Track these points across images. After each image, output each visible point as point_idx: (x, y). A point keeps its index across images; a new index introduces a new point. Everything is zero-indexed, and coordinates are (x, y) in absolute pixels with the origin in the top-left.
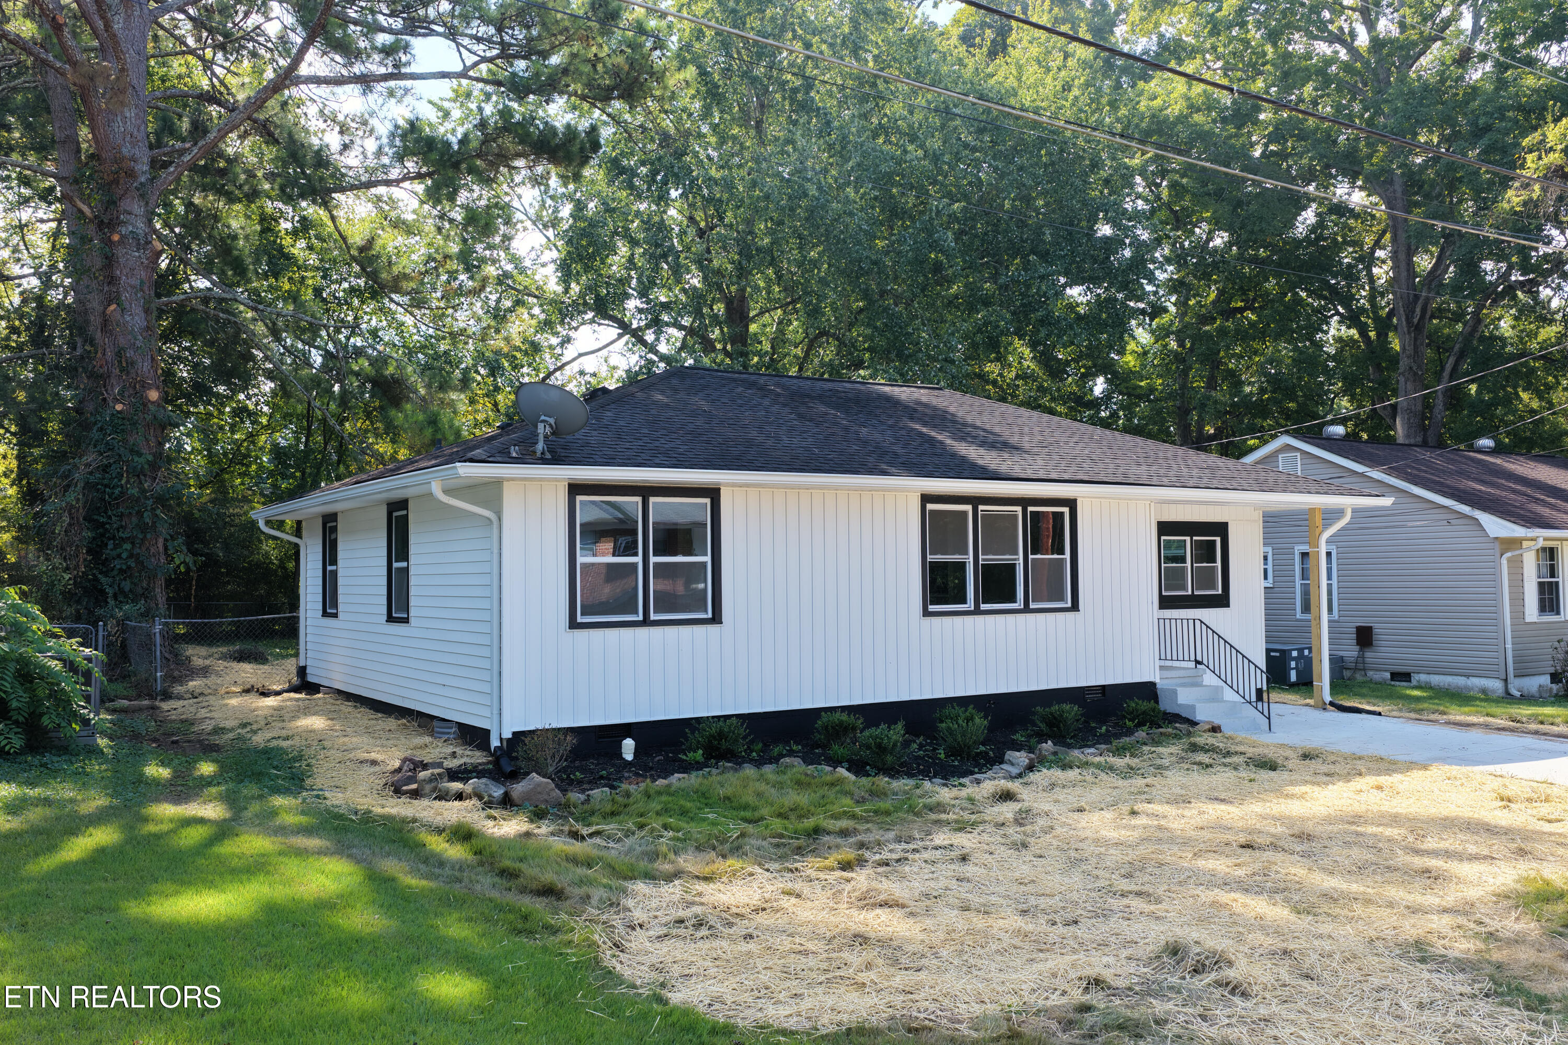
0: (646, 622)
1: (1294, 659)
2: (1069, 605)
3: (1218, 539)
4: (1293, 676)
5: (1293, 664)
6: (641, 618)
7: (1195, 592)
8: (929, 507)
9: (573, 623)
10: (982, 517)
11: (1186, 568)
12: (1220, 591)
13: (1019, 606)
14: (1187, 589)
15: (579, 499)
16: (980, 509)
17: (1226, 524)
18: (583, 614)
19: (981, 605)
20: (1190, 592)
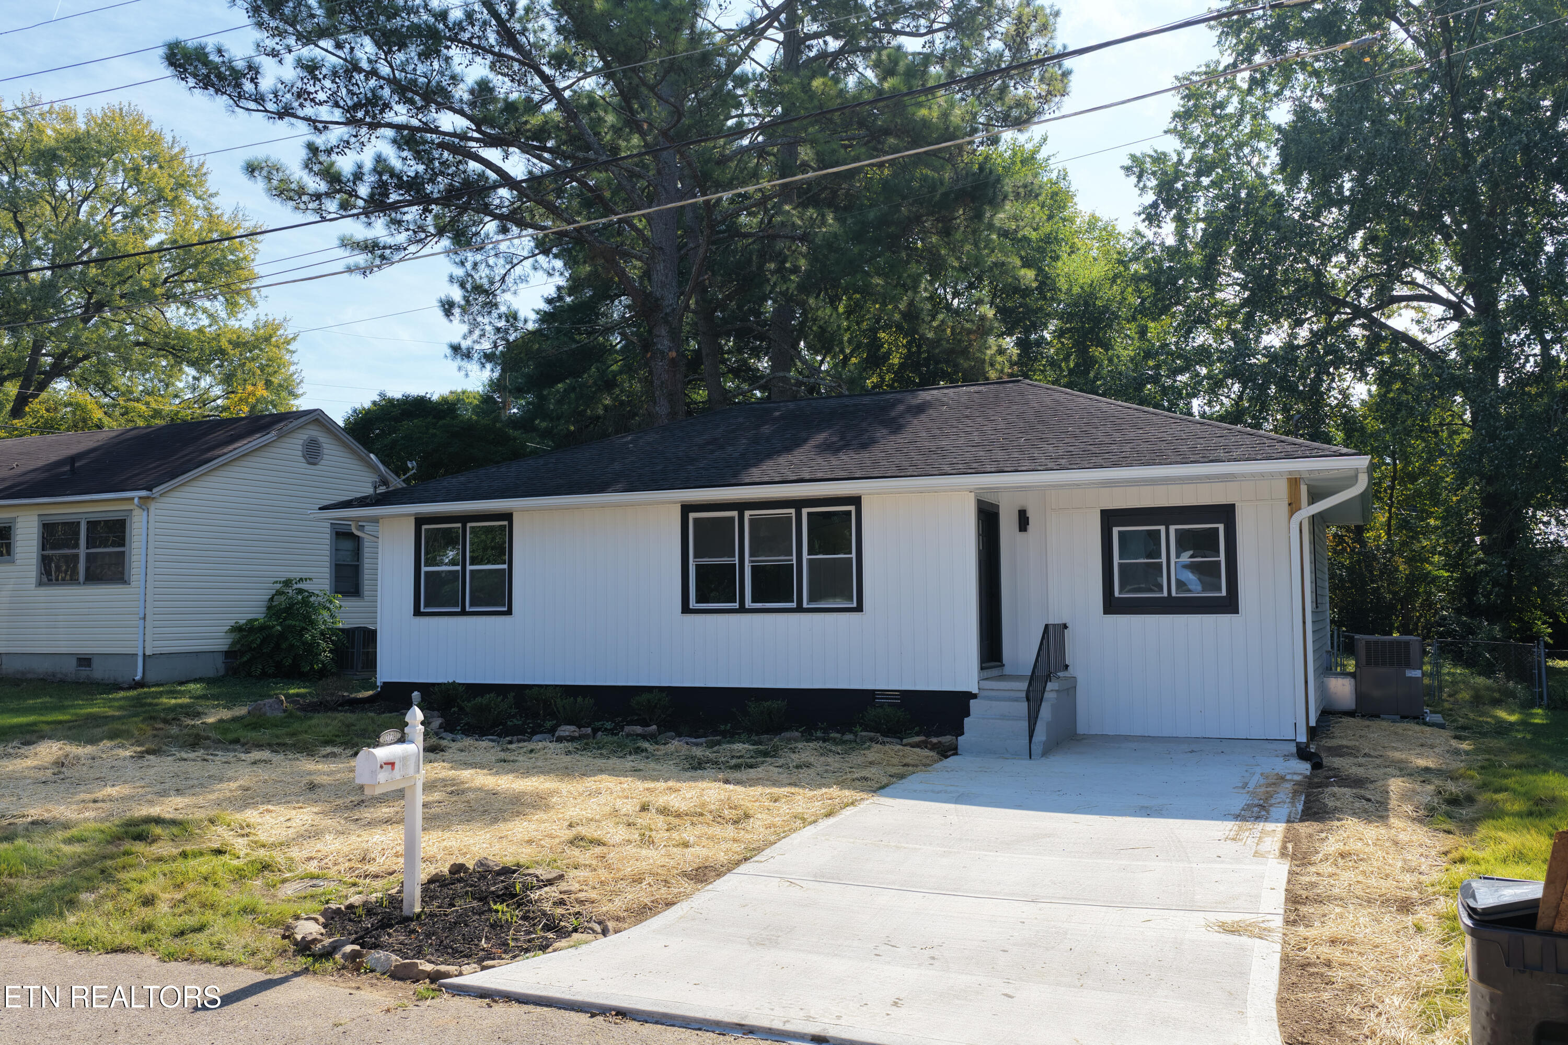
0: (463, 613)
2: (854, 605)
3: (1221, 527)
6: (460, 609)
7: (1174, 594)
8: (692, 516)
9: (417, 612)
10: (751, 521)
11: (1160, 564)
12: (1224, 593)
13: (794, 605)
14: (1161, 590)
15: (424, 527)
16: (747, 514)
17: (1232, 506)
18: (425, 606)
19: (748, 604)
20: (1165, 594)
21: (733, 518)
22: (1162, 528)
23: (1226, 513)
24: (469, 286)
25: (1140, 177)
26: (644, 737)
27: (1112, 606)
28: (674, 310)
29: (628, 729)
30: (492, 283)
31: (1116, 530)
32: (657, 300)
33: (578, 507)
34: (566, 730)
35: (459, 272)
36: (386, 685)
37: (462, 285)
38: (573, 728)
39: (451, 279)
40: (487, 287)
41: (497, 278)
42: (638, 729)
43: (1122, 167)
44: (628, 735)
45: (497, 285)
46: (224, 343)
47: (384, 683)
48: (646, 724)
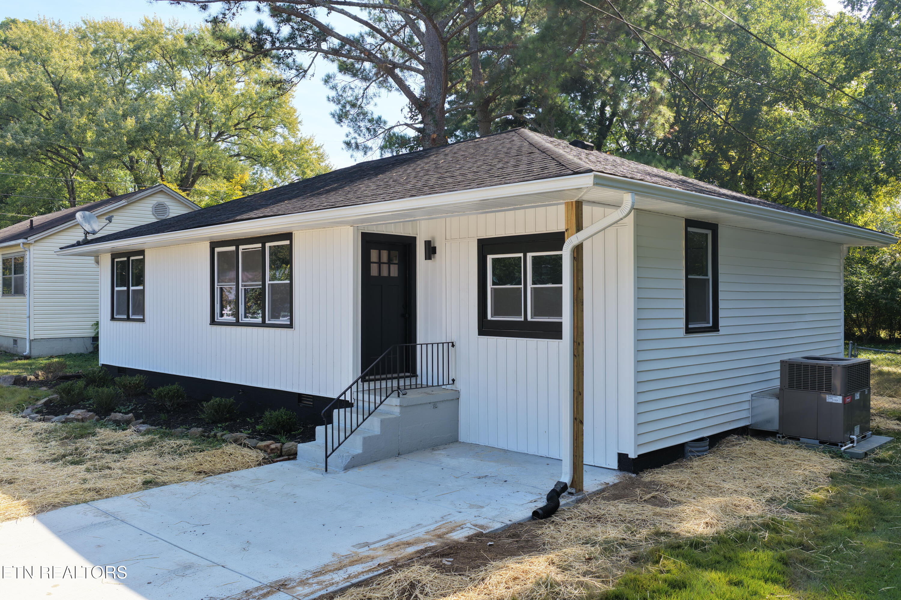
0: (128, 319)
2: (290, 322)
7: (529, 319)
8: (217, 250)
9: (112, 318)
11: (519, 290)
13: (261, 321)
14: (520, 314)
15: (115, 260)
16: (241, 248)
18: (116, 314)
19: (241, 319)
20: (523, 318)
22: (522, 256)
27: (484, 328)
29: (114, 415)
31: (490, 258)
34: (75, 413)
38: (80, 412)
42: (119, 416)
46: (276, 151)
47: (102, 365)
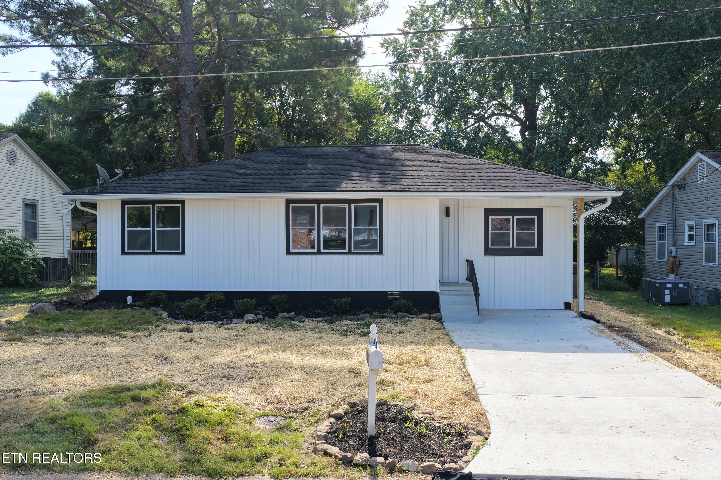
0: (153, 253)
1: (668, 289)
2: (378, 251)
3: (536, 218)
4: (667, 299)
5: (667, 292)
6: (151, 251)
7: (515, 247)
8: (291, 205)
9: (123, 252)
10: (324, 209)
11: (509, 233)
12: (536, 246)
13: (347, 250)
14: (509, 245)
15: (127, 206)
16: (322, 205)
17: (542, 209)
18: (128, 249)
19: (322, 250)
20: (511, 246)
21: (314, 208)
22: (511, 218)
23: (539, 212)
24: (62, 68)
25: (387, 48)
26: (290, 318)
27: (488, 251)
28: (192, 92)
29: (281, 315)
30: (75, 67)
31: (490, 218)
32: (183, 86)
33: (225, 199)
34: (250, 317)
35: (58, 59)
36: (103, 292)
37: (59, 67)
38: (253, 315)
39: (54, 63)
40: (72, 69)
41: (79, 65)
42: (286, 315)
43: (380, 43)
44: (282, 318)
45: (78, 68)
47: (102, 291)
48: (289, 312)
